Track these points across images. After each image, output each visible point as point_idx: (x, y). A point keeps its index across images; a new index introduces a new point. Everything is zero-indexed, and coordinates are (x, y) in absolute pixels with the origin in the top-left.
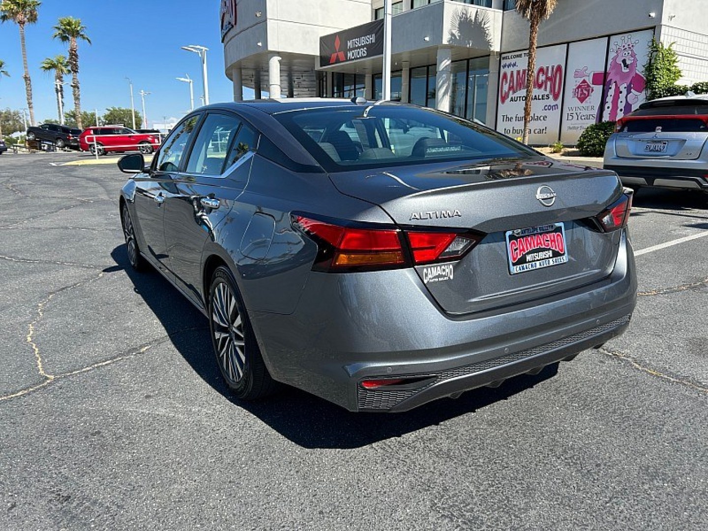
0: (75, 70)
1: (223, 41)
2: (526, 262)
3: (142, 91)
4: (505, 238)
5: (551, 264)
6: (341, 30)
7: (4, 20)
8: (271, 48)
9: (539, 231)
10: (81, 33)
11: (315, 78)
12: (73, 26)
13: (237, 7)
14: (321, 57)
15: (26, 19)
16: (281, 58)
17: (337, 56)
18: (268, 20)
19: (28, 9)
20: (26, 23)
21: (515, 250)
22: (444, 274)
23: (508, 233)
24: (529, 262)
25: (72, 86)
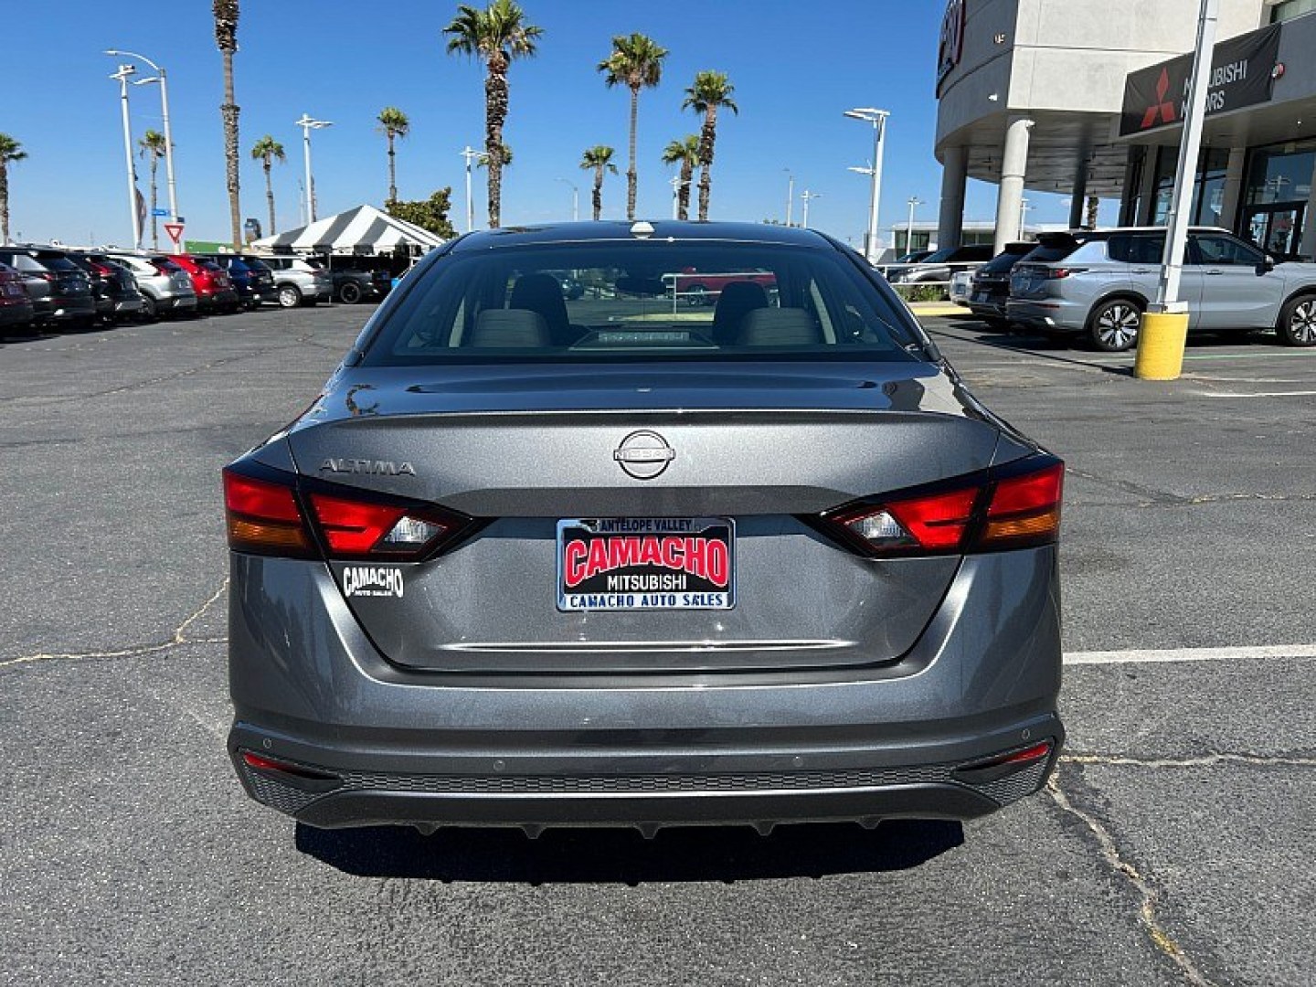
0: (706, 158)
1: (938, 97)
2: (607, 592)
3: (807, 192)
4: (555, 532)
5: (680, 603)
6: (1175, 56)
7: (611, 83)
8: (1013, 103)
9: (654, 529)
10: (726, 97)
11: (1125, 159)
12: (715, 86)
13: (966, 28)
14: (1123, 114)
15: (642, 80)
16: (1032, 123)
17: (1159, 112)
18: (1016, 49)
19: (648, 62)
20: (642, 87)
21: (578, 561)
22: (382, 584)
23: (562, 524)
24: (613, 590)
25: (698, 186)
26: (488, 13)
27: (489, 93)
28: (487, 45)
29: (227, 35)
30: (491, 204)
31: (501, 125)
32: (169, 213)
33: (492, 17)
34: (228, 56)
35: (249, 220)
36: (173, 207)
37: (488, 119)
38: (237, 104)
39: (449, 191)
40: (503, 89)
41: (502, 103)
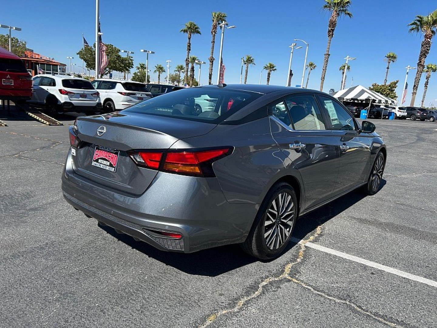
4: (95, 147)
5: (107, 169)
9: (108, 150)
21: (97, 154)
24: (99, 163)
26: (428, 17)
27: (422, 46)
28: (425, 29)
29: (331, 33)
30: (415, 86)
31: (425, 57)
32: (301, 86)
33: (430, 19)
34: (330, 39)
35: (331, 89)
36: (302, 85)
37: (420, 55)
38: (329, 53)
39: (397, 82)
40: (429, 44)
41: (427, 49)
